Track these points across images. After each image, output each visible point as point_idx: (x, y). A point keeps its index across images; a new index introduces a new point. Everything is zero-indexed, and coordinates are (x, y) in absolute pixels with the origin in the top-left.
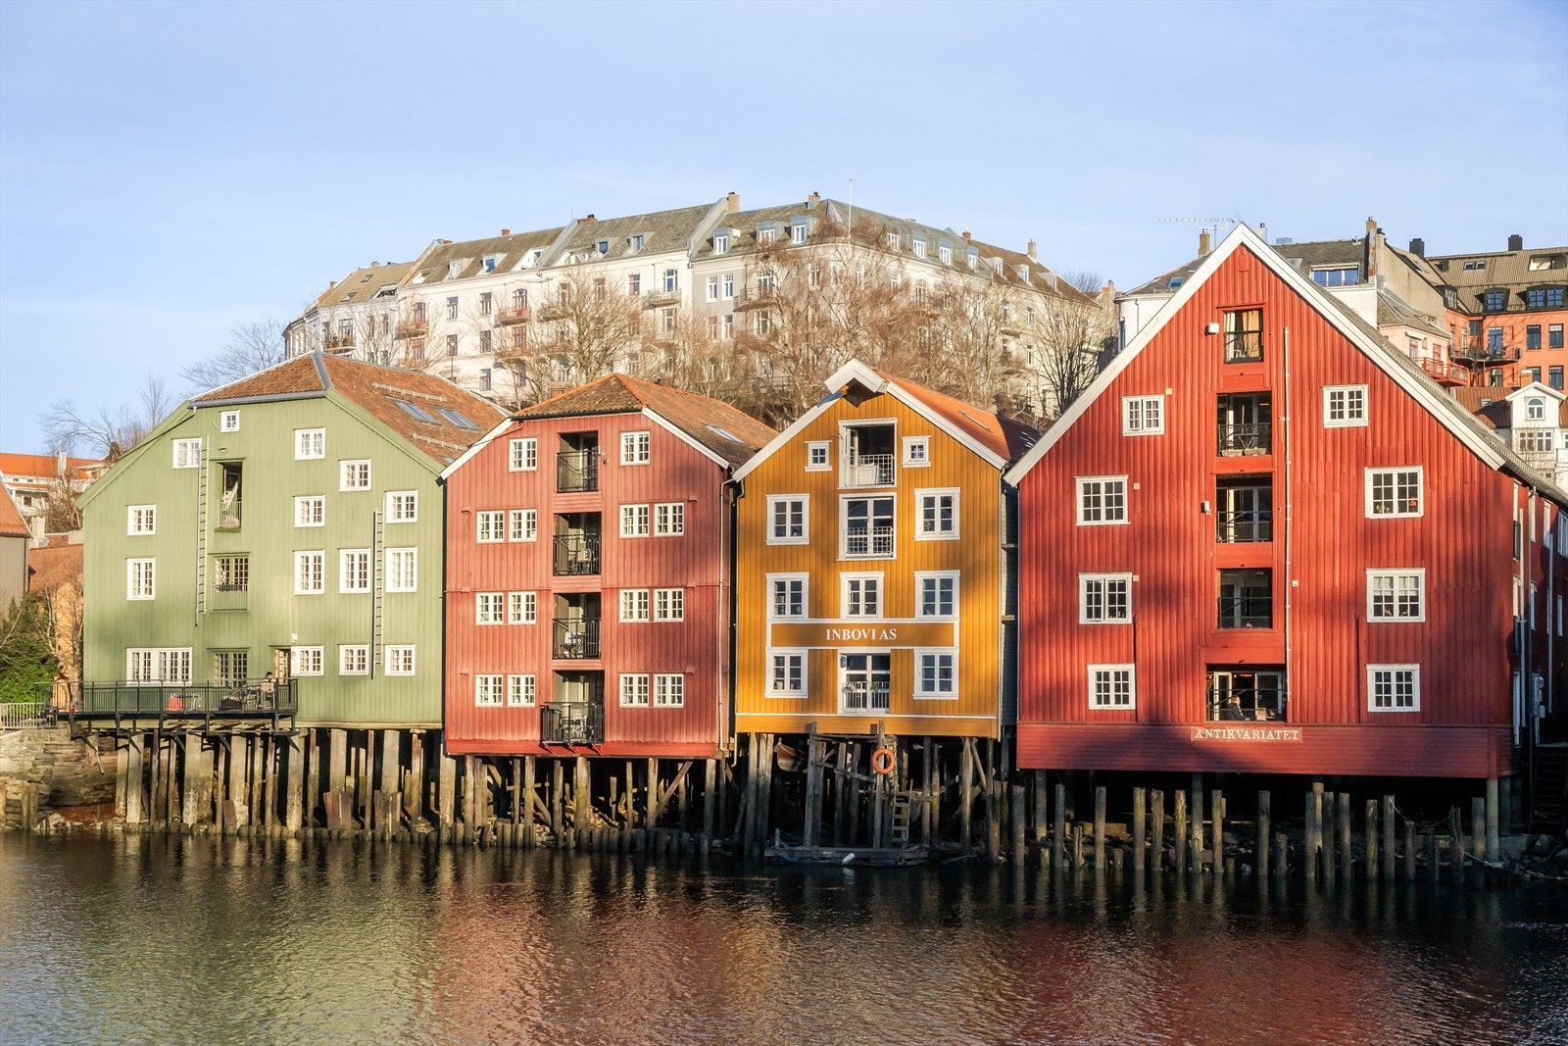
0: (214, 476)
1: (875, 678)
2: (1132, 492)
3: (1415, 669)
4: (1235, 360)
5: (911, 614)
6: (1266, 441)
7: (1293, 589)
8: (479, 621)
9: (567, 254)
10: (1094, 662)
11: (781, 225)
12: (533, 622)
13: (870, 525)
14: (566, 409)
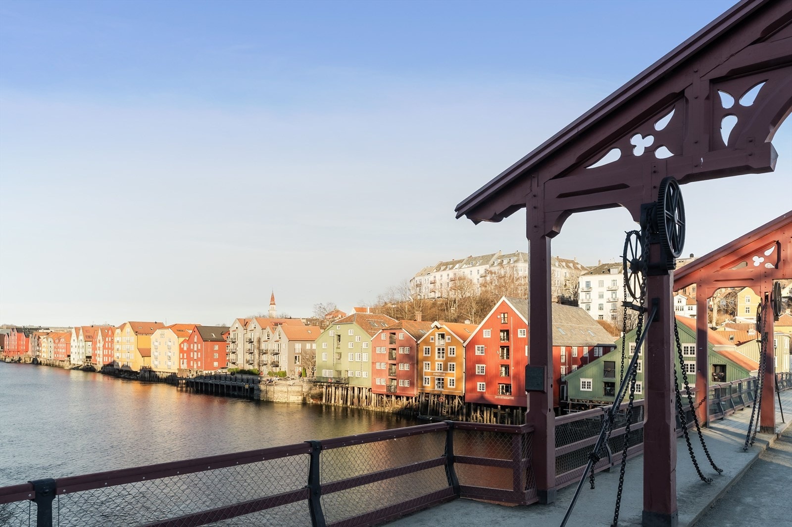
0: (336, 338)
1: (442, 383)
2: (485, 348)
4: (504, 323)
5: (447, 371)
6: (508, 339)
7: (513, 369)
8: (377, 368)
9: (465, 265)
10: (479, 382)
11: (509, 259)
12: (386, 369)
13: (441, 353)
14: (391, 328)
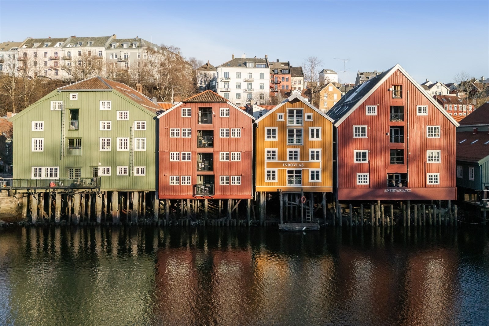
1: (296, 176)
2: (368, 130)
3: (438, 174)
4: (395, 98)
5: (308, 160)
6: (403, 118)
7: (409, 154)
8: (171, 160)
9: (69, 44)
10: (358, 173)
11: (129, 43)
12: (190, 161)
13: (295, 136)
